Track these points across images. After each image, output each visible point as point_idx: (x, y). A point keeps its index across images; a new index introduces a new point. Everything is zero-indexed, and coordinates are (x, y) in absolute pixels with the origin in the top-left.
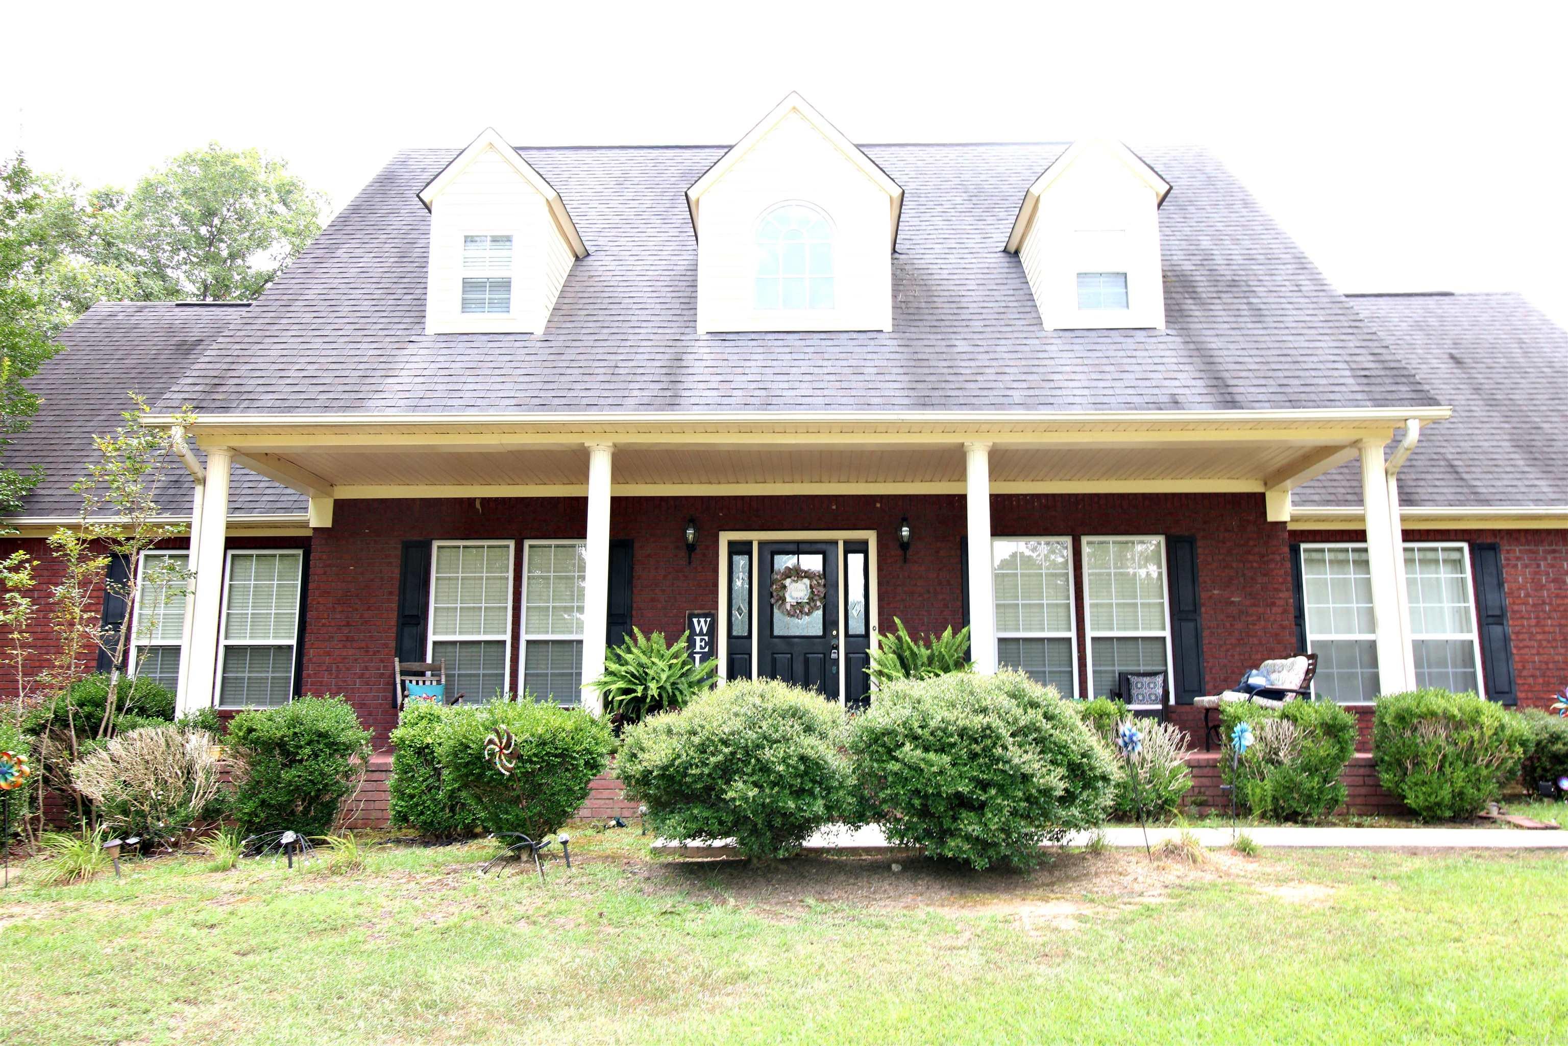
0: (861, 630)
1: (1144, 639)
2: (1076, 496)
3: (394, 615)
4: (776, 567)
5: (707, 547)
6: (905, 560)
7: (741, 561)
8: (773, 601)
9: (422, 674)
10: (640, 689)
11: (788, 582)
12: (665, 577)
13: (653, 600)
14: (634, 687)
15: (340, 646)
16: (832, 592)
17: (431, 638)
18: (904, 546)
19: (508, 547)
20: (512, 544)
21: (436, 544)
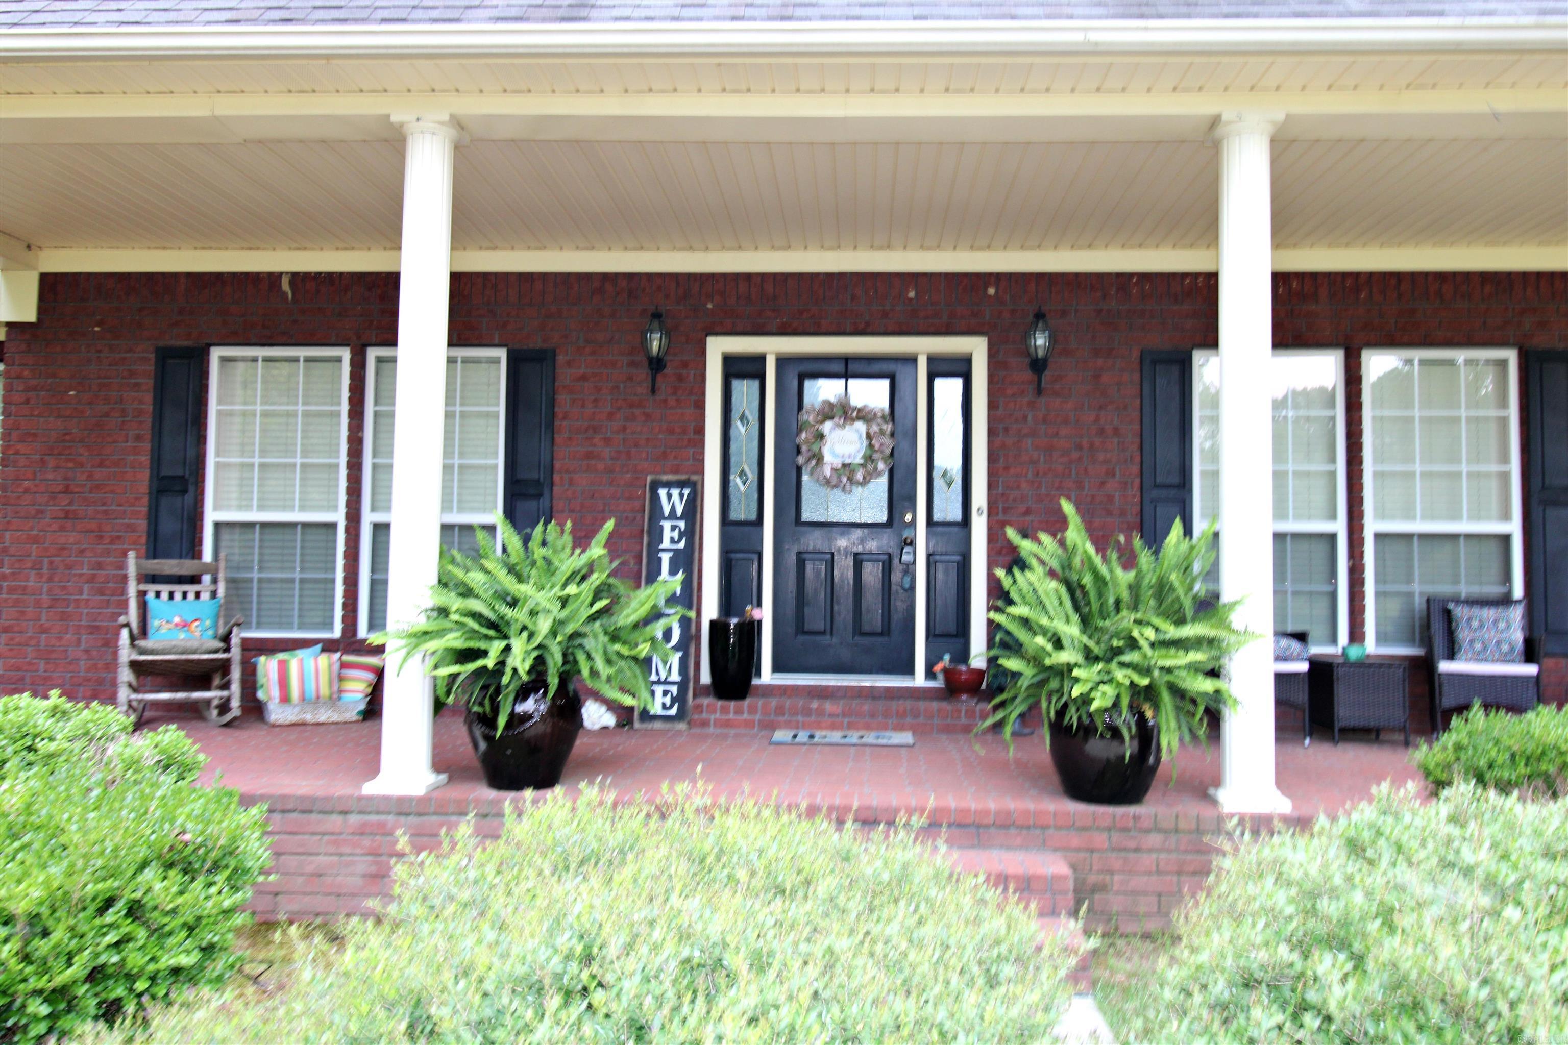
0: (956, 514)
1: (1469, 536)
2: (1355, 276)
3: (145, 475)
4: (807, 400)
5: (685, 365)
6: (1039, 391)
7: (744, 389)
8: (801, 460)
9: (195, 579)
10: (495, 648)
11: (827, 427)
12: (611, 416)
13: (589, 456)
14: (482, 645)
15: (55, 526)
16: (905, 445)
17: (211, 516)
18: (1038, 365)
19: (339, 360)
20: (345, 354)
21: (216, 354)
